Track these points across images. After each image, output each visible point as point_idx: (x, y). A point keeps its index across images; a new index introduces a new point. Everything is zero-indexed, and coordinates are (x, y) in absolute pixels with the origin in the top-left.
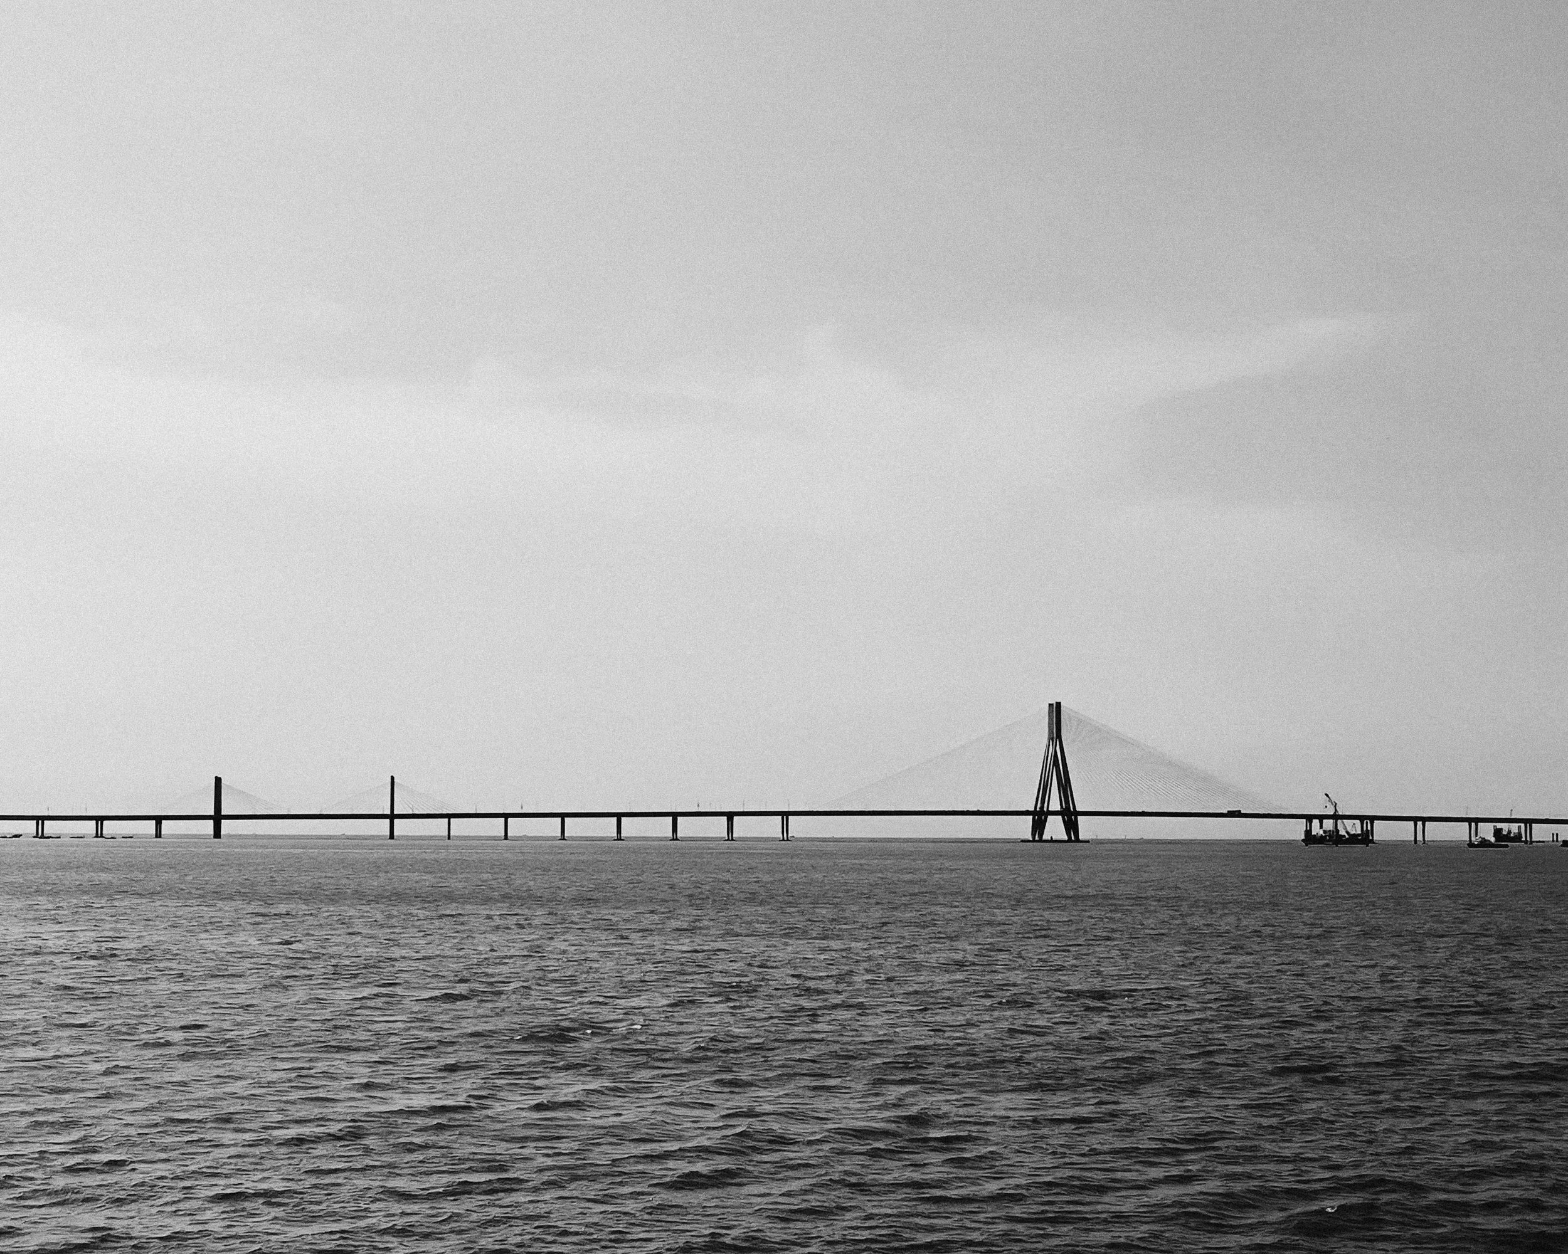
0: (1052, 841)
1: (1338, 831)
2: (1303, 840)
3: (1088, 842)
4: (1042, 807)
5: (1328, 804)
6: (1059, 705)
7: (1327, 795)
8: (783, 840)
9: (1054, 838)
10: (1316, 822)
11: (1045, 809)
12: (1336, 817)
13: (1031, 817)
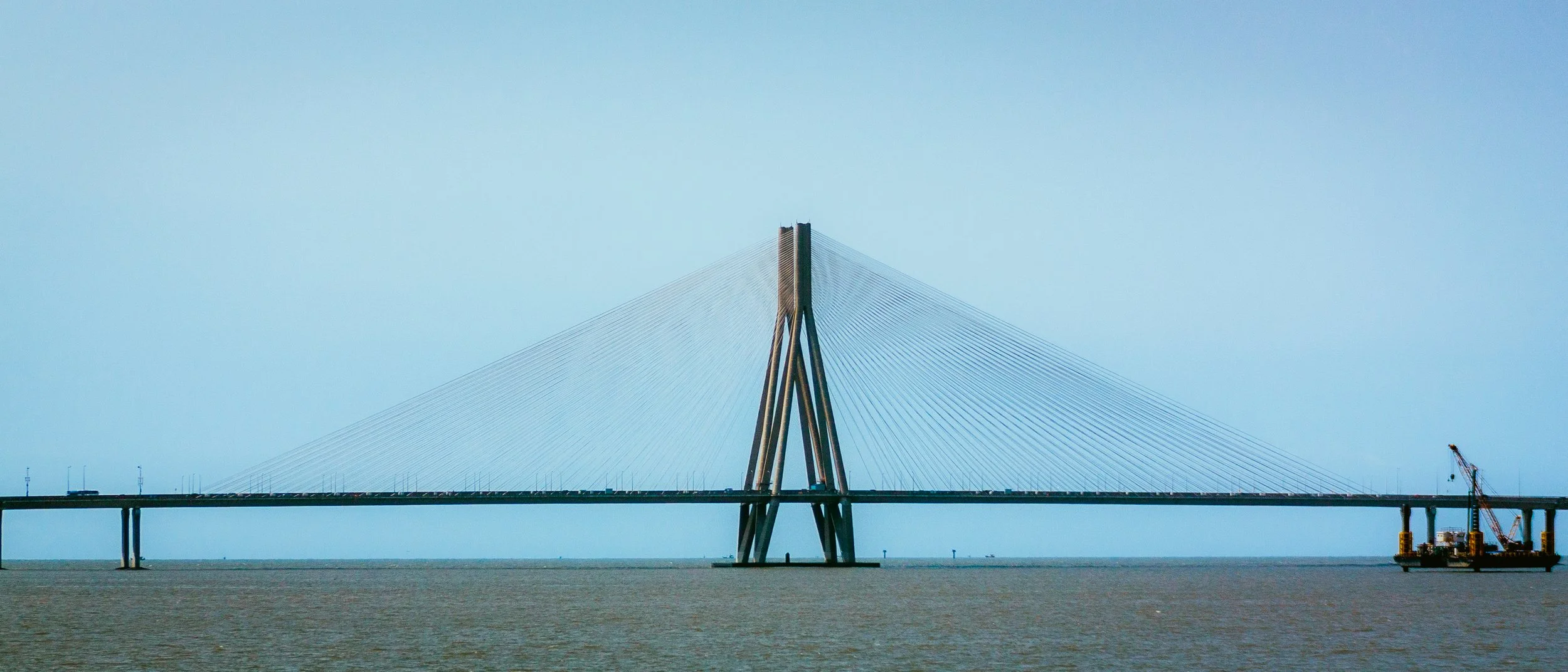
0: (788, 563)
1: (1479, 536)
2: (1397, 558)
3: (877, 565)
4: (765, 483)
5: (1458, 471)
6: (805, 230)
7: (1454, 448)
8: (127, 567)
9: (793, 558)
10: (1419, 515)
11: (773, 487)
12: (1475, 502)
13: (736, 507)
